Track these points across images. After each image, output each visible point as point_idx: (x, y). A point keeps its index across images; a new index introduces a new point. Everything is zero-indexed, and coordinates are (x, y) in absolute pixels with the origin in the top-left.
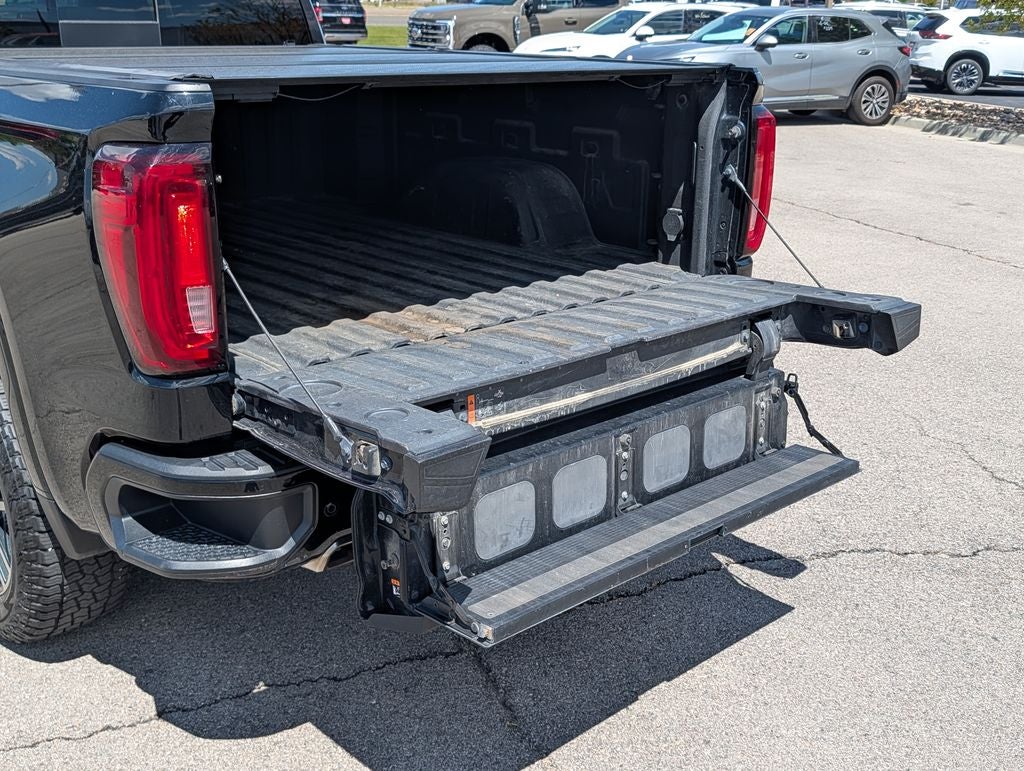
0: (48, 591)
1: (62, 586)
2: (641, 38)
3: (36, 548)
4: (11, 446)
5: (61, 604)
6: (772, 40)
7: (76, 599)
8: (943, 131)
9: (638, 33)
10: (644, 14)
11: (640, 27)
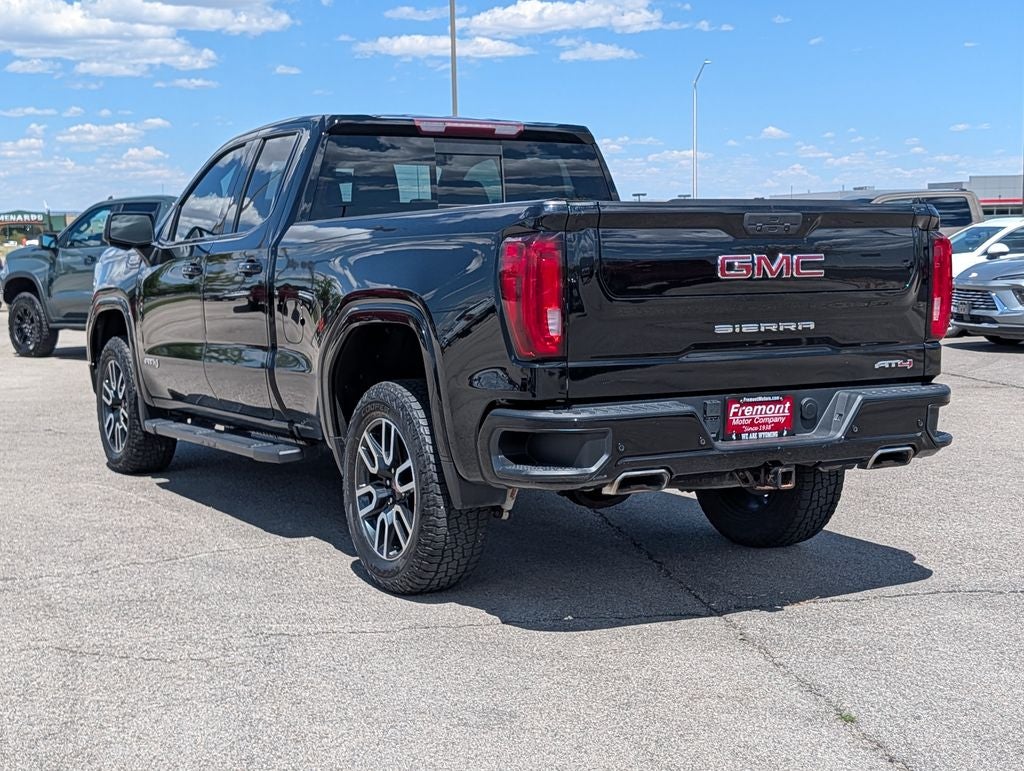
0: (437, 538)
1: (446, 535)
2: (992, 256)
3: (434, 505)
4: (424, 440)
5: (444, 551)
7: (452, 549)
9: (990, 251)
10: (997, 230)
11: (993, 245)
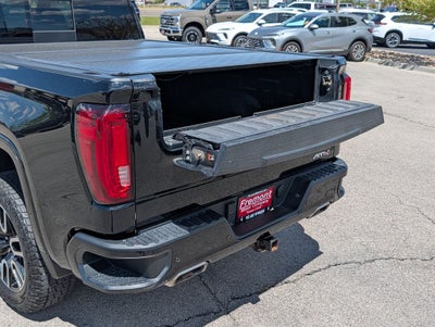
0: (42, 292)
1: (48, 290)
2: (260, 25)
3: (38, 273)
5: (47, 297)
6: (316, 26)
8: (387, 64)
10: (261, 14)
11: (260, 20)
